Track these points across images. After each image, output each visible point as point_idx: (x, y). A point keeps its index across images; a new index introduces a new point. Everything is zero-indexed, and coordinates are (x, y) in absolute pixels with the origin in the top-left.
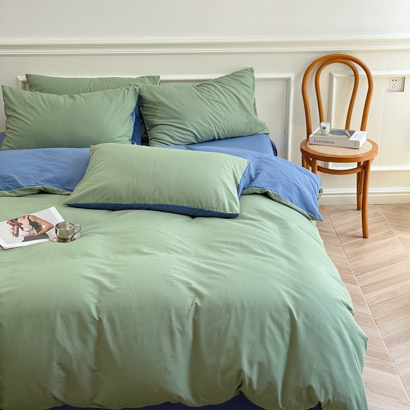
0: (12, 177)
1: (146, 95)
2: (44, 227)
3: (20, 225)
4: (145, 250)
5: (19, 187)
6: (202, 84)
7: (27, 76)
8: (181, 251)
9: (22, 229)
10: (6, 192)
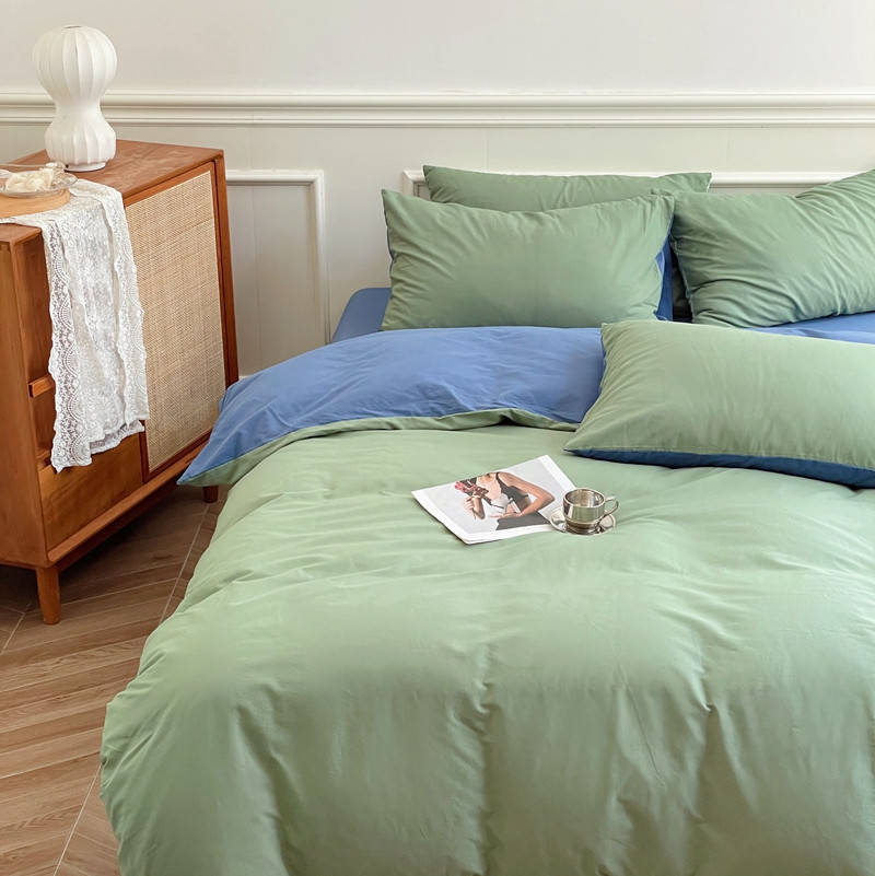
0: (443, 387)
1: (690, 216)
2: (532, 498)
3: (482, 493)
4: (782, 559)
5: (459, 409)
6: (808, 193)
7: (427, 170)
8: (860, 565)
9: (489, 501)
10: (430, 420)
